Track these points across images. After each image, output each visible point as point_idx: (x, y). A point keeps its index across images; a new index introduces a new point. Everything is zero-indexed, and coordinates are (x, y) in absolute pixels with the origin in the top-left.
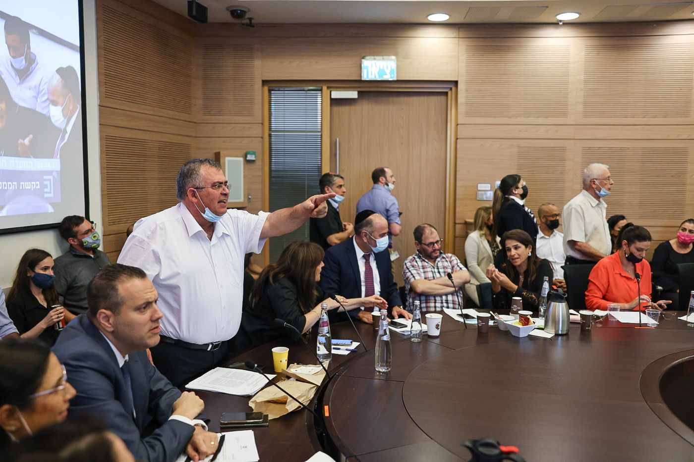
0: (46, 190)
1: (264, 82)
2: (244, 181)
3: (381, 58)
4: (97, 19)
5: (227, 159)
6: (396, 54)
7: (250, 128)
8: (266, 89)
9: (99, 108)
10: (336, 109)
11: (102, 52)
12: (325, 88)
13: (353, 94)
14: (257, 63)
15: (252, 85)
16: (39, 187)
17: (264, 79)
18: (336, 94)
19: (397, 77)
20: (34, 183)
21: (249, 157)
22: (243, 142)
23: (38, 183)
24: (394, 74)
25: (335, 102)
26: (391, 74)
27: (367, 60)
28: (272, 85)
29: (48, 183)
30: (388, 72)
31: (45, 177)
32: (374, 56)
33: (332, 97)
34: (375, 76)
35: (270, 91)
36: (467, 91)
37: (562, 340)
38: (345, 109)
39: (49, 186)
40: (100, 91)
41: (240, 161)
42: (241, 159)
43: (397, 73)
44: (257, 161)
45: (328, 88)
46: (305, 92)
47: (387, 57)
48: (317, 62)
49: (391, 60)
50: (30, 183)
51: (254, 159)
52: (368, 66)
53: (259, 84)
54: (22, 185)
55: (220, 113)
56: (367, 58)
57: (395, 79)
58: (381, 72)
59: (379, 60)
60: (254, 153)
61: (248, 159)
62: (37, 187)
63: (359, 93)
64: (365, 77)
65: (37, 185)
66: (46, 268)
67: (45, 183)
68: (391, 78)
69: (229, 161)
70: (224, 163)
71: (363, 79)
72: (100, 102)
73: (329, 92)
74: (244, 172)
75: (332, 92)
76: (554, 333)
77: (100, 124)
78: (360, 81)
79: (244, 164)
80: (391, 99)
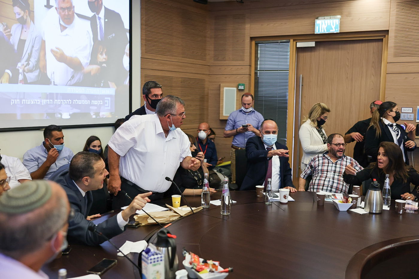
0: (106, 105)
1: (252, 39)
2: (237, 103)
3: (329, 17)
4: (141, 8)
5: (225, 88)
6: (341, 14)
7: (242, 68)
8: (253, 43)
9: (141, 59)
10: (301, 55)
11: (144, 27)
12: (292, 40)
13: (312, 44)
14: (248, 26)
15: (244, 41)
16: (102, 103)
17: (251, 36)
18: (300, 45)
19: (340, 30)
20: (99, 101)
21: (240, 88)
22: (238, 77)
23: (101, 101)
24: (338, 29)
25: (300, 50)
26: (335, 28)
27: (320, 19)
28: (257, 40)
29: (107, 101)
30: (333, 27)
31: (106, 98)
32: (324, 16)
33: (297, 46)
34: (324, 31)
35: (257, 44)
36: (396, 37)
37: (375, 217)
38: (307, 55)
39: (108, 103)
40: (142, 49)
41: (235, 90)
42: (235, 89)
43: (340, 27)
44: (245, 90)
45: (294, 40)
46: (278, 44)
47: (334, 16)
48: (285, 23)
49: (337, 18)
50: (97, 101)
51: (243, 89)
52: (319, 24)
53: (248, 40)
54: (93, 102)
55: (224, 59)
56: (320, 18)
57: (339, 32)
58: (329, 27)
59: (328, 19)
60: (243, 85)
61: (239, 88)
62: (101, 104)
63: (316, 43)
64: (317, 32)
65: (101, 102)
66: (94, 146)
67: (106, 101)
68: (336, 31)
69: (226, 90)
70: (223, 91)
71: (315, 33)
72: (141, 55)
73: (295, 42)
74: (237, 97)
75: (297, 43)
76: (369, 212)
77: (141, 68)
78: (314, 35)
79: (237, 92)
80: (340, 46)
